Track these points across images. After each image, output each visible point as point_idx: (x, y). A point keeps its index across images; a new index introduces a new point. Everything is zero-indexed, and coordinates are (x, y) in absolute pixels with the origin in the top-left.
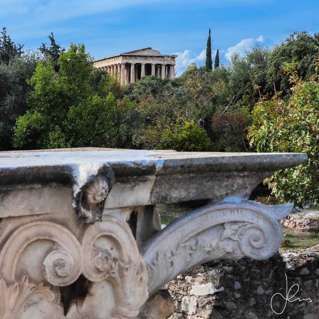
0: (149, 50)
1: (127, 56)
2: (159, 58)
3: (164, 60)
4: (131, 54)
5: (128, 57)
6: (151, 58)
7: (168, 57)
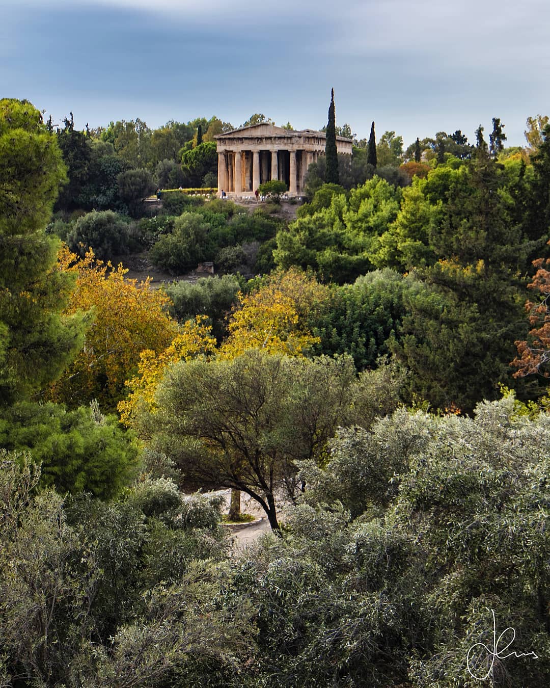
0: (264, 127)
1: (225, 139)
2: (283, 140)
3: (293, 144)
4: (231, 136)
5: (227, 141)
6: (269, 141)
7: (300, 137)
